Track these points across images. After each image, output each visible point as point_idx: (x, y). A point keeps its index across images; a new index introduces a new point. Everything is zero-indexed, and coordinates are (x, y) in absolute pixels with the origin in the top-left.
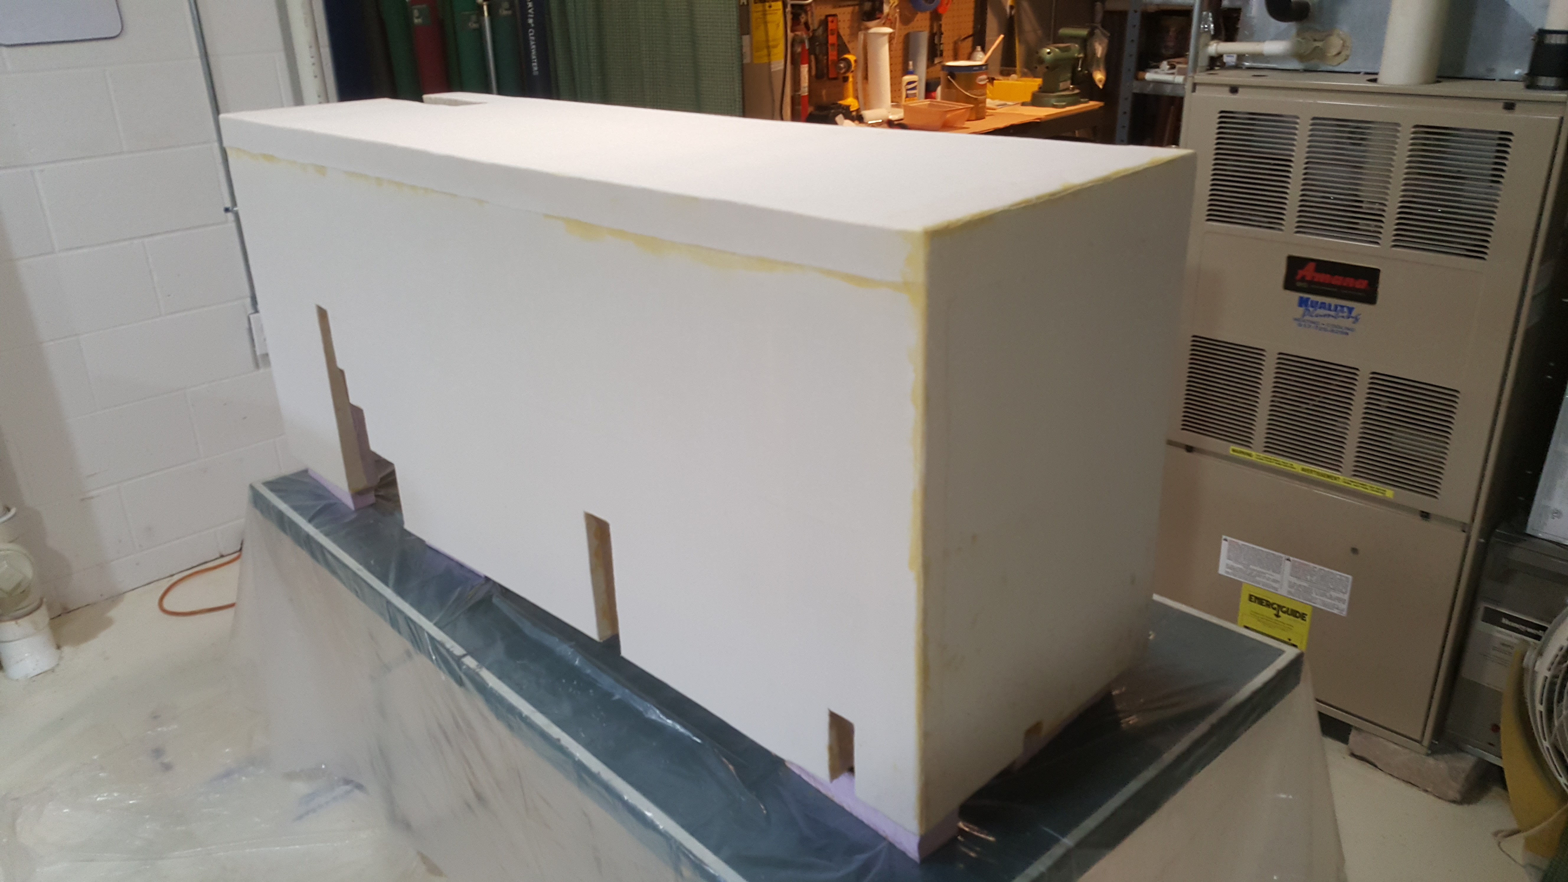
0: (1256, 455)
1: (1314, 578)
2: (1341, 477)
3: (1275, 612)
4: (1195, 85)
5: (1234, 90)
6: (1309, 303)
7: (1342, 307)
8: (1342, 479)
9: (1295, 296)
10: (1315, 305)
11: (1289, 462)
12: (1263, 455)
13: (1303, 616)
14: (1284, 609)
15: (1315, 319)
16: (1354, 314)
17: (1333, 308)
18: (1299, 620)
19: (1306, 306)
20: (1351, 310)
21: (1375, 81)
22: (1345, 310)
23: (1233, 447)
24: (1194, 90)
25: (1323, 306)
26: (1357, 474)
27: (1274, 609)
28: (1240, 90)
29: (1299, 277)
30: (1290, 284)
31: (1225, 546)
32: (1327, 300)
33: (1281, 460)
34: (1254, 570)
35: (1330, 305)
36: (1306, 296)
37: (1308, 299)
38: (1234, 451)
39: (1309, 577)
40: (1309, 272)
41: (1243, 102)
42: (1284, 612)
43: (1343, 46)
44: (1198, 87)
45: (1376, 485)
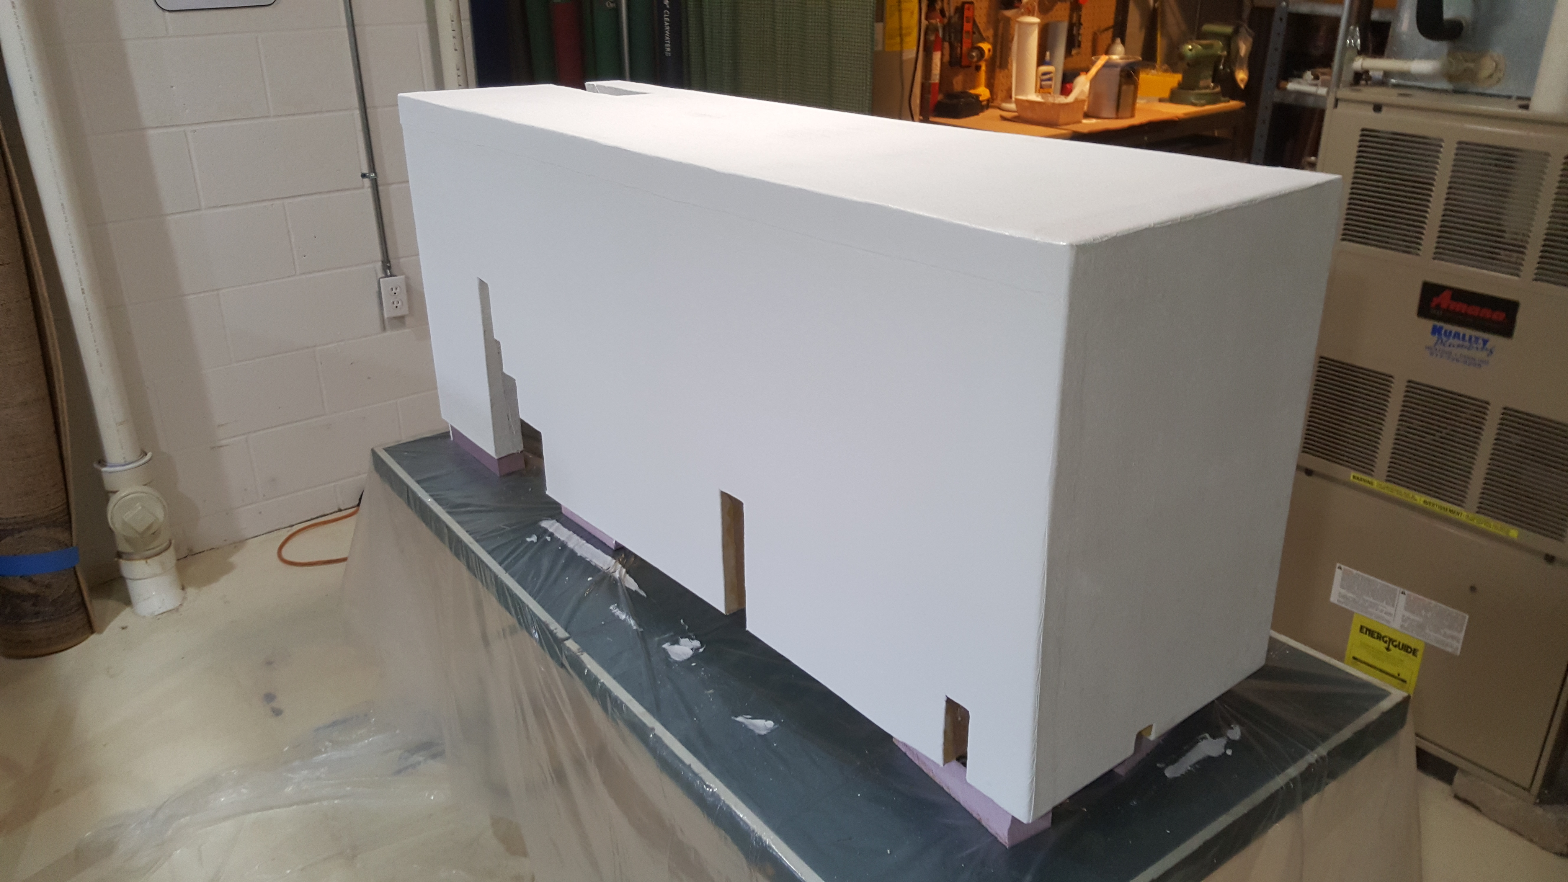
0: (1377, 484)
1: (1429, 615)
2: (1465, 513)
3: (1386, 645)
4: (1337, 101)
5: (1378, 108)
6: (1443, 332)
7: (1477, 338)
8: (1464, 515)
9: (1429, 324)
10: (1448, 334)
11: (1411, 493)
12: (1384, 484)
13: (1414, 652)
14: (1395, 643)
15: (1447, 349)
16: (1488, 345)
17: (1467, 338)
18: (1411, 655)
19: (1440, 333)
20: (1485, 342)
21: (1526, 107)
22: (1480, 341)
23: (1353, 473)
24: (1336, 106)
25: (1457, 335)
26: (1481, 510)
27: (1386, 642)
28: (1384, 109)
29: (1433, 304)
30: (1424, 311)
31: (1338, 574)
32: (1462, 330)
33: (1404, 490)
34: (1367, 601)
35: (1464, 335)
36: (1439, 324)
37: (1441, 328)
38: (1354, 477)
39: (1423, 613)
40: (1444, 300)
41: (1387, 122)
42: (1395, 646)
43: (1496, 67)
44: (1339, 104)
45: (1500, 524)
